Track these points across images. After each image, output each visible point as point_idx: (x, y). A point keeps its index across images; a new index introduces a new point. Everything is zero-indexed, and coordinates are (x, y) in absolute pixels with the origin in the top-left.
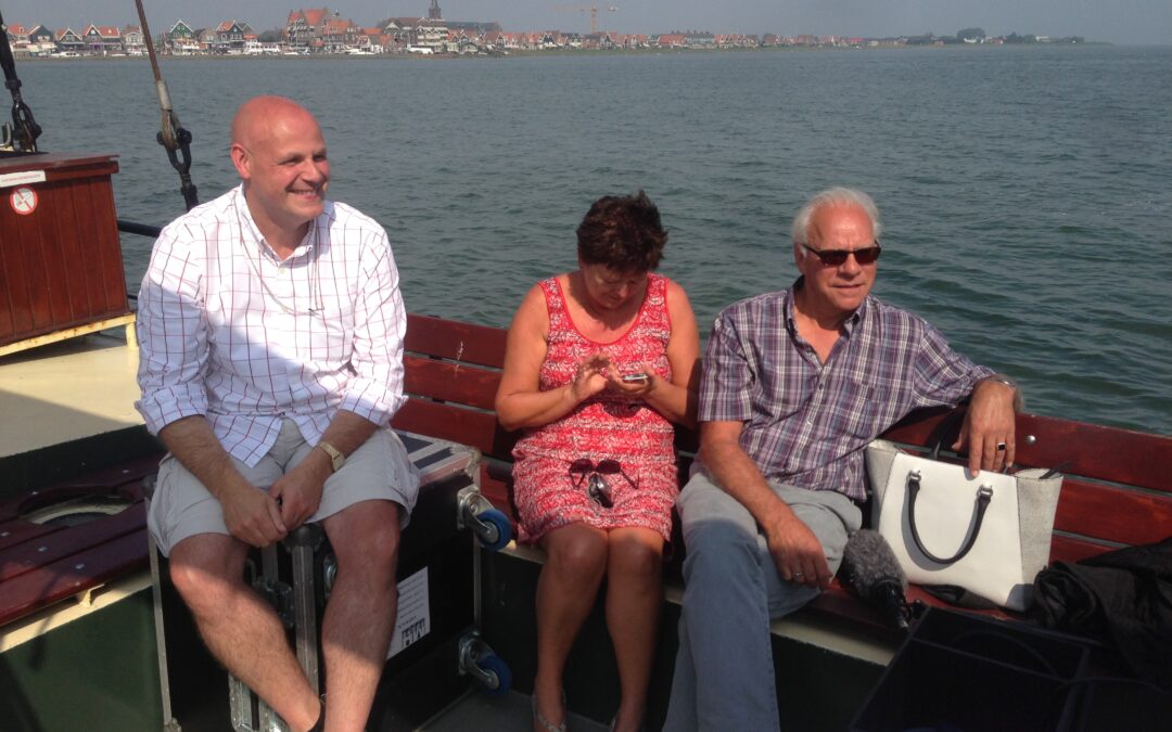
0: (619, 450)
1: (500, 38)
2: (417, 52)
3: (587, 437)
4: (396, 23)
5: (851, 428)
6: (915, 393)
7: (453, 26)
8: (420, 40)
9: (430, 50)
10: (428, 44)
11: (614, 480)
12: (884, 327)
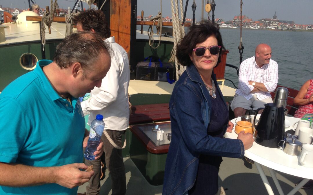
1: (294, 26)
2: (270, 29)
4: (264, 20)
7: (280, 22)
8: (271, 25)
9: (274, 28)
10: (273, 26)
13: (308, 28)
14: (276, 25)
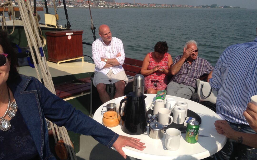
0: (159, 79)
3: (154, 77)
5: (194, 76)
6: (204, 71)
10: (101, 5)
11: (158, 83)
12: (200, 61)
13: (125, 5)
14: (103, 4)
